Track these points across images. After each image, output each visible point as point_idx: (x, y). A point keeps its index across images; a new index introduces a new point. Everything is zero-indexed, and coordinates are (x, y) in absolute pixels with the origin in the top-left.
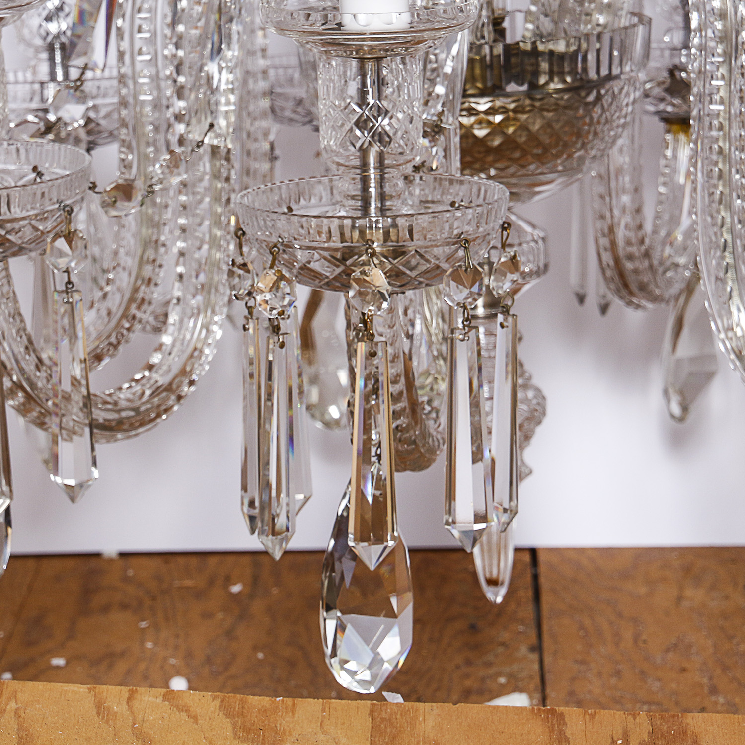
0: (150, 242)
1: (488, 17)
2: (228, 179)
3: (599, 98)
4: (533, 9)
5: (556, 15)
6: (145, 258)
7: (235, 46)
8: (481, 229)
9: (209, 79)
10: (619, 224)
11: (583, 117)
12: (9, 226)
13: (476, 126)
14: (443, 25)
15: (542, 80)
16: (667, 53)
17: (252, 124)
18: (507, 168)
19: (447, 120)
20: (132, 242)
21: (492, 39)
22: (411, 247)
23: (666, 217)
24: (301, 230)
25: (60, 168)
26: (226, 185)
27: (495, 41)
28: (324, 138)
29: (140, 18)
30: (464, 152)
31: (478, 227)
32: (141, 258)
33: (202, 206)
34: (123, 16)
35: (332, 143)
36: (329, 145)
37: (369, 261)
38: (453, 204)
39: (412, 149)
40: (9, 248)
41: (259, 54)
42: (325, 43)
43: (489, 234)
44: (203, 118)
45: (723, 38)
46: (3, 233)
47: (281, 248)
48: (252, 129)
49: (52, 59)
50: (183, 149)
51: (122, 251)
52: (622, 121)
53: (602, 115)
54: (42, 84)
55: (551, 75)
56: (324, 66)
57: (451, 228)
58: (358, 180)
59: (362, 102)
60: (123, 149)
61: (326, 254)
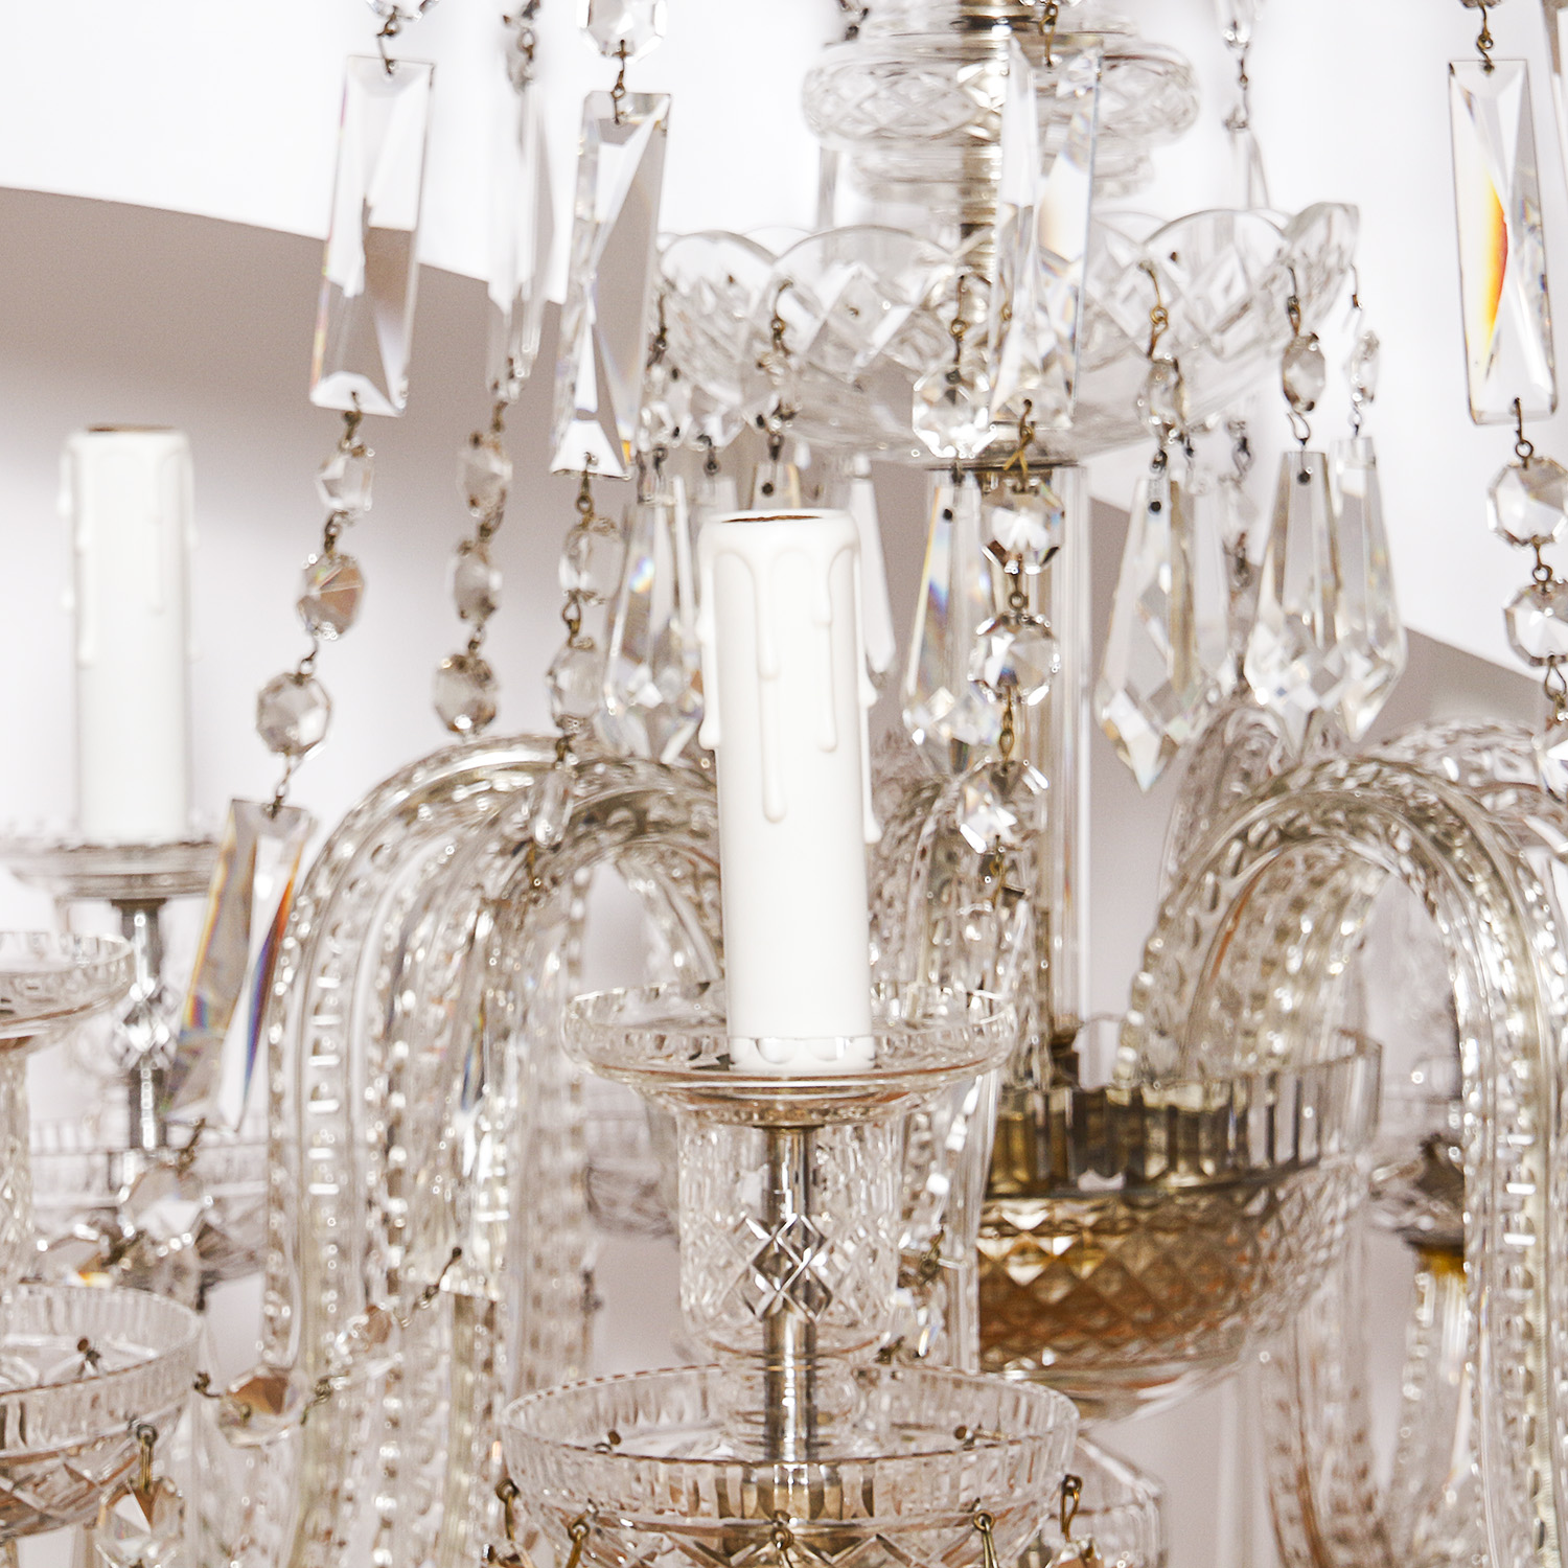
0: (322, 1490)
1: (1042, 1035)
2: (488, 1365)
3: (1273, 1207)
4: (1136, 1018)
5: (1183, 1032)
6: (310, 1526)
7: (512, 1087)
8: (1018, 1492)
9: (455, 1153)
10: (1319, 1469)
11: (1240, 1246)
12: (21, 1471)
13: (1014, 1259)
14: (943, 1062)
15: (1154, 1167)
16: (1418, 1108)
17: (544, 1240)
18: (1078, 1348)
19: (953, 1249)
20: (283, 1491)
21: (1048, 1077)
22: (870, 1526)
23: (1421, 1450)
24: (635, 1485)
25: (135, 1342)
26: (484, 1377)
27: (1056, 1082)
28: (689, 1290)
29: (319, 1027)
30: (986, 1313)
31: (1011, 1487)
32: (302, 1526)
33: (431, 1421)
34: (284, 1022)
35: (706, 1299)
36: (700, 1306)
37: (779, 1558)
38: (960, 1433)
39: (874, 1317)
40: (20, 1517)
41: (565, 1093)
42: (694, 1096)
43: (1034, 1503)
44: (440, 1235)
45: (1531, 1096)
46: (7, 1485)
47: (593, 1525)
48: (546, 1250)
49: (134, 1102)
50: (394, 1300)
51: (261, 1510)
52: (1322, 1255)
53: (1279, 1241)
54: (110, 1155)
55: (1172, 1156)
56: (692, 1142)
57: (954, 1486)
58: (761, 1380)
59: (771, 1217)
60: (273, 1296)
61: (688, 1540)
